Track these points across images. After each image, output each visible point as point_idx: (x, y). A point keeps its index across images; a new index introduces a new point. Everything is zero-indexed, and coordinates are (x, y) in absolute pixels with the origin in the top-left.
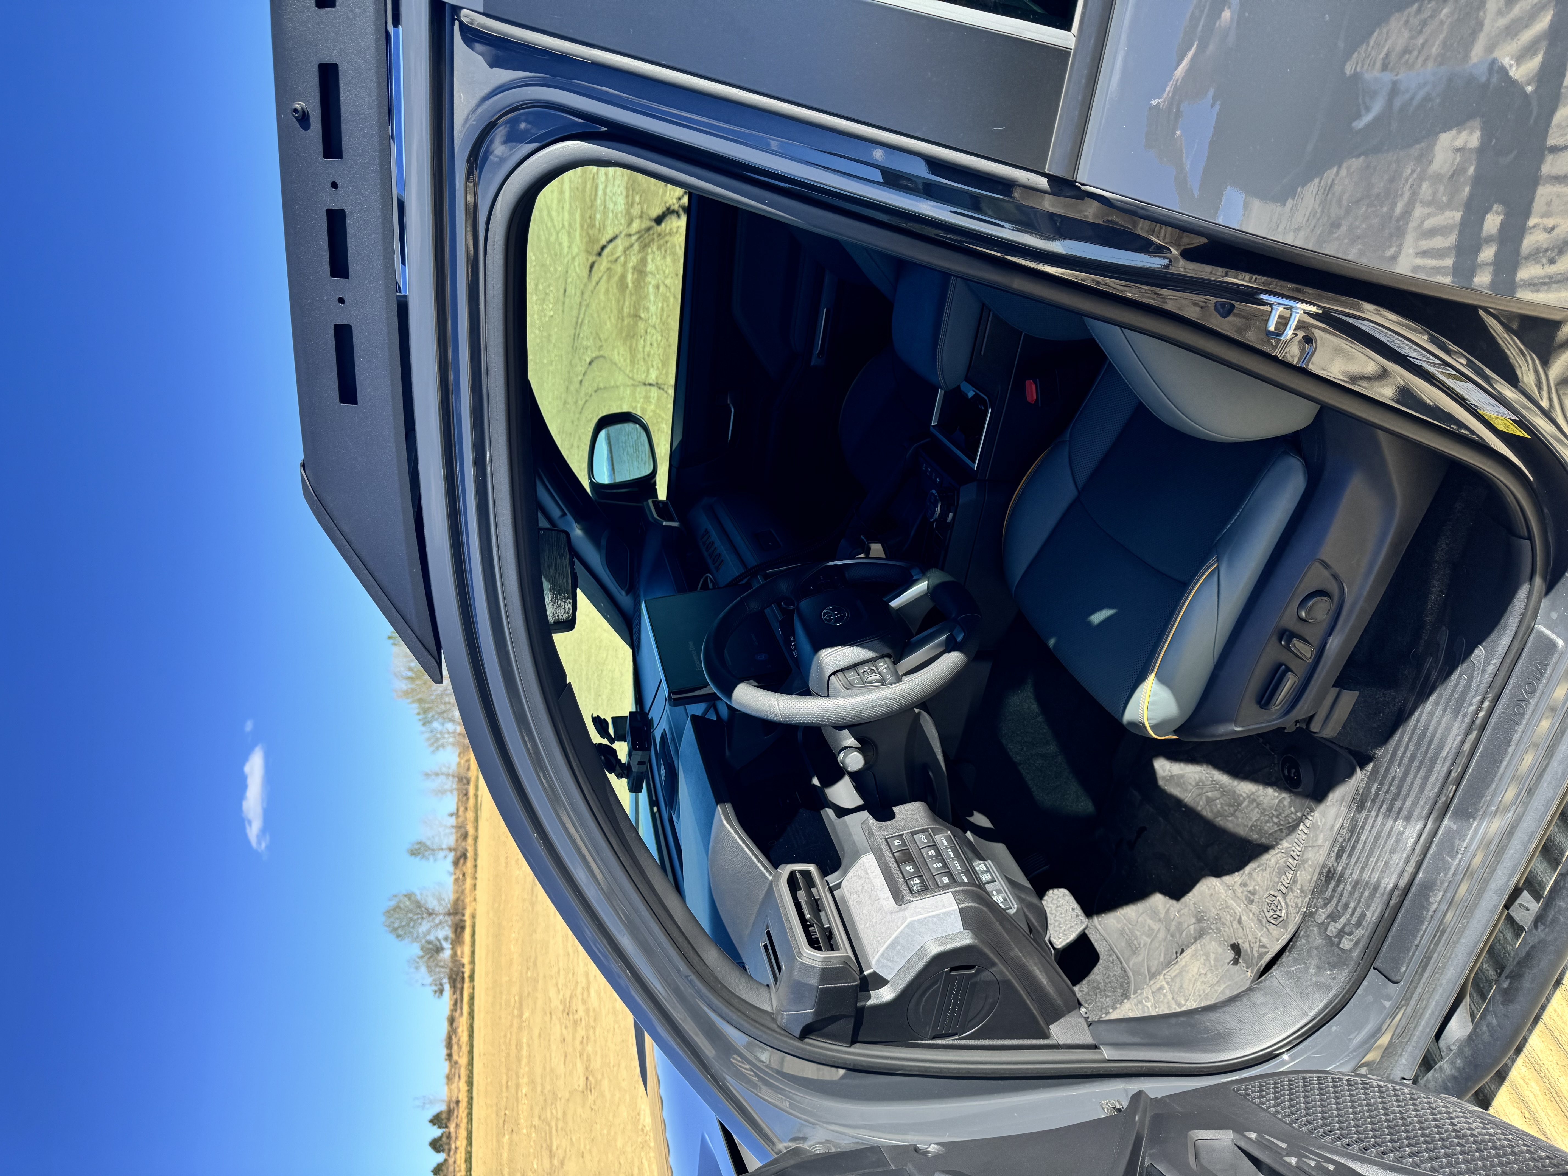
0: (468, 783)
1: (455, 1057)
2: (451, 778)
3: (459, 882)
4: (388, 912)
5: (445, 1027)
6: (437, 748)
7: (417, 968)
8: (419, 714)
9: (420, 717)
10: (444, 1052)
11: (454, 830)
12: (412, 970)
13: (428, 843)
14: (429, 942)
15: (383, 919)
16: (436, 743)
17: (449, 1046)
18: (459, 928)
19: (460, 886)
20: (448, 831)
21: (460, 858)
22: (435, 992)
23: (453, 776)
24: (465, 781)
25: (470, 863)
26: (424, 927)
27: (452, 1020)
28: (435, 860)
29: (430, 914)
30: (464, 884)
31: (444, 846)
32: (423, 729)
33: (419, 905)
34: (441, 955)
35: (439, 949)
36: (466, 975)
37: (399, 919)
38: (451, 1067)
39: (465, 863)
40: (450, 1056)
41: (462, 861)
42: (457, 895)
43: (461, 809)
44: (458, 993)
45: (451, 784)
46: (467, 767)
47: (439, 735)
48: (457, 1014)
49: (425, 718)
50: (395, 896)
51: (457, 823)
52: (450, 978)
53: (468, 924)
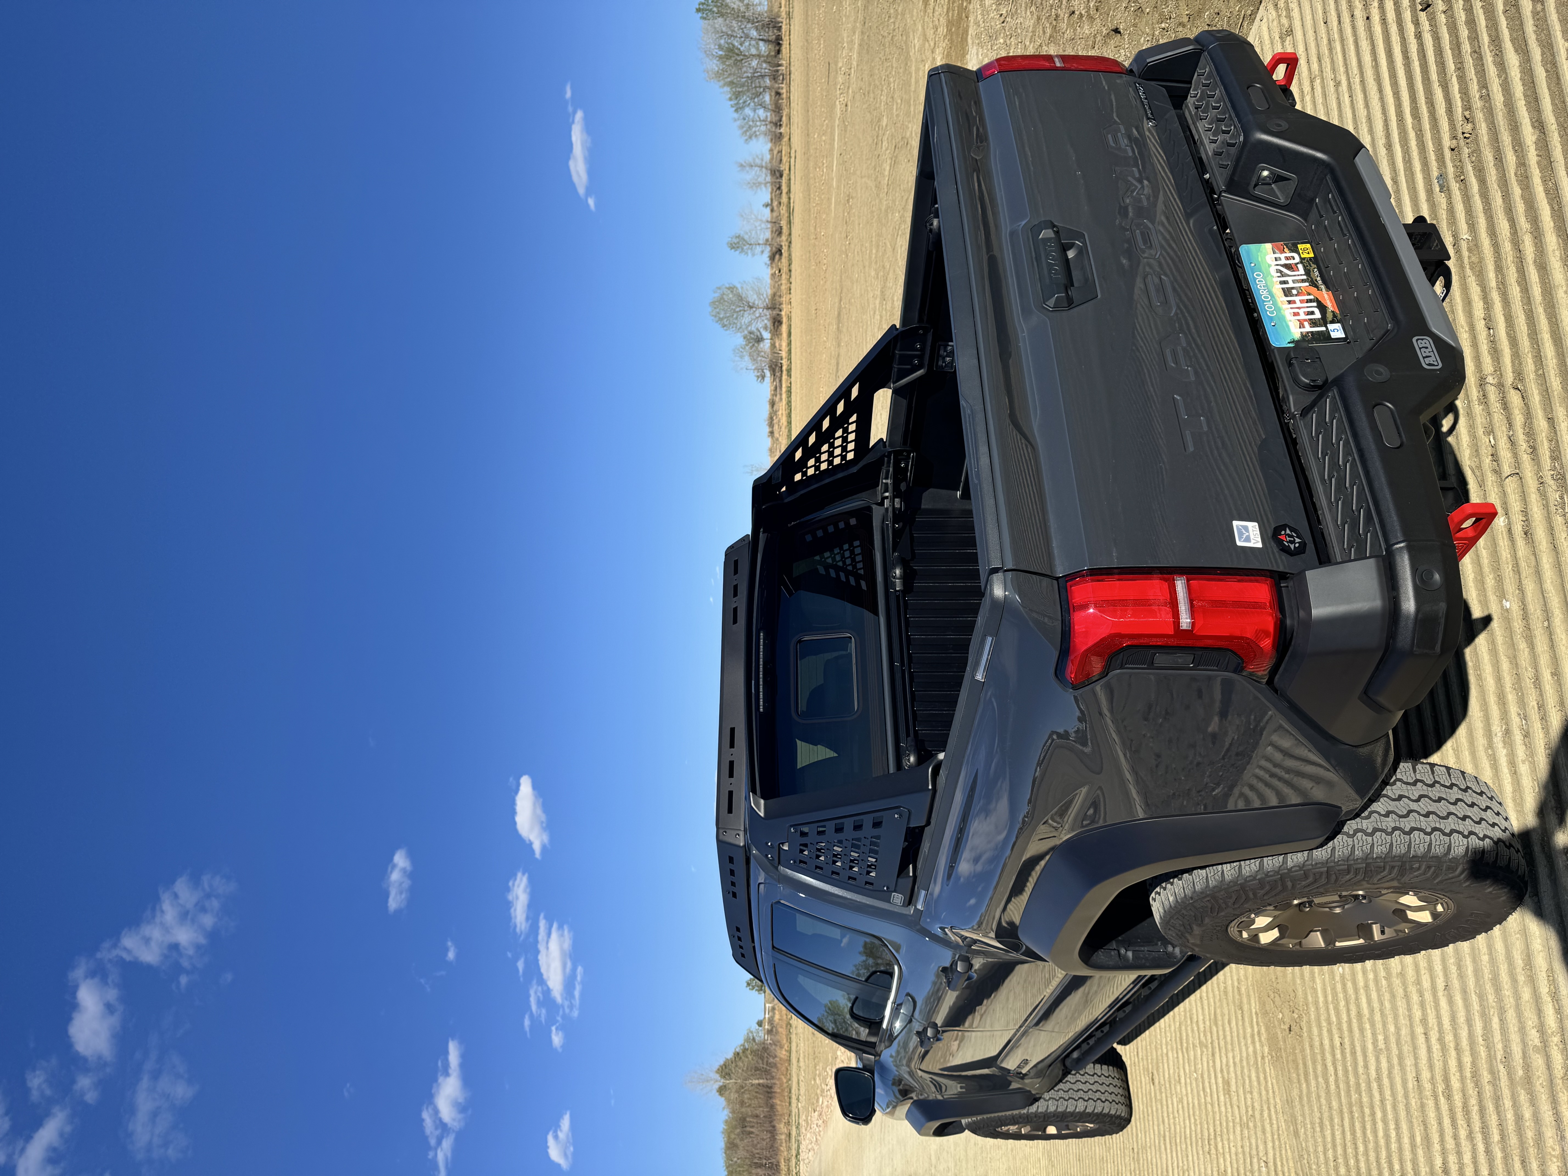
0: (781, 176)
1: (776, 435)
2: (764, 170)
3: (776, 277)
4: (714, 303)
5: (767, 408)
6: (750, 137)
7: (742, 357)
8: (730, 99)
9: (732, 103)
10: (767, 430)
11: (769, 226)
12: (737, 358)
13: (746, 237)
14: (751, 333)
15: (710, 309)
16: (749, 133)
17: (771, 425)
18: (777, 322)
19: (776, 282)
20: (763, 226)
21: (777, 253)
22: (758, 377)
23: (766, 168)
24: (778, 174)
25: (784, 260)
26: (746, 318)
27: (773, 404)
28: (753, 255)
29: (751, 307)
30: (780, 280)
31: (761, 242)
32: (736, 115)
33: (740, 298)
34: (761, 345)
35: (760, 340)
36: (784, 368)
37: (723, 310)
38: (773, 443)
39: (780, 259)
40: (772, 433)
41: (777, 256)
42: (774, 290)
43: (775, 203)
44: (778, 380)
45: (765, 177)
46: (779, 159)
47: (751, 123)
48: (777, 399)
49: (738, 103)
50: (719, 288)
51: (772, 218)
52: (770, 367)
53: (784, 320)
